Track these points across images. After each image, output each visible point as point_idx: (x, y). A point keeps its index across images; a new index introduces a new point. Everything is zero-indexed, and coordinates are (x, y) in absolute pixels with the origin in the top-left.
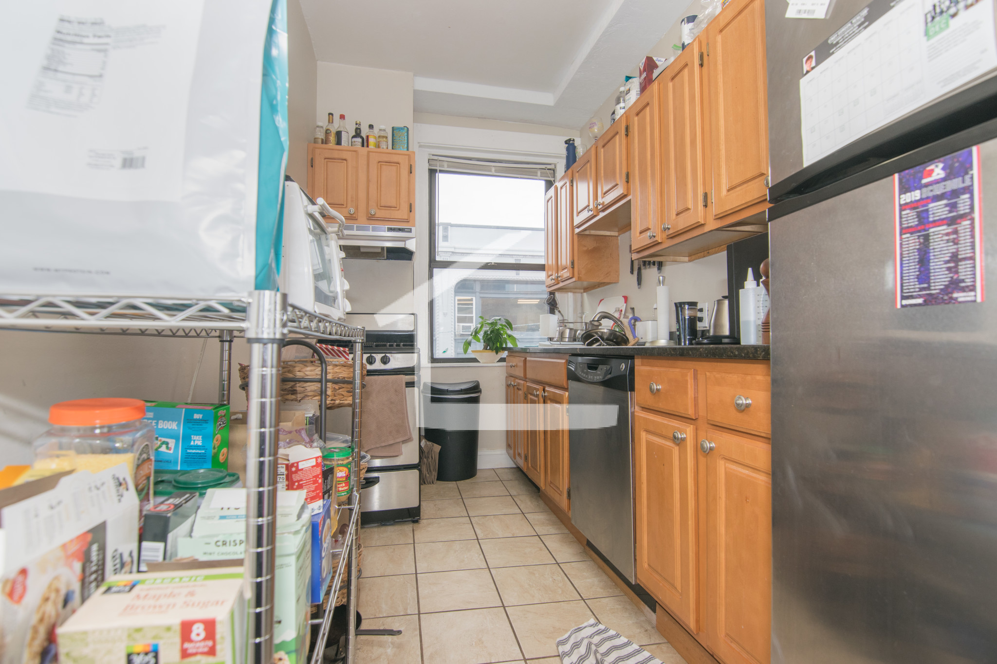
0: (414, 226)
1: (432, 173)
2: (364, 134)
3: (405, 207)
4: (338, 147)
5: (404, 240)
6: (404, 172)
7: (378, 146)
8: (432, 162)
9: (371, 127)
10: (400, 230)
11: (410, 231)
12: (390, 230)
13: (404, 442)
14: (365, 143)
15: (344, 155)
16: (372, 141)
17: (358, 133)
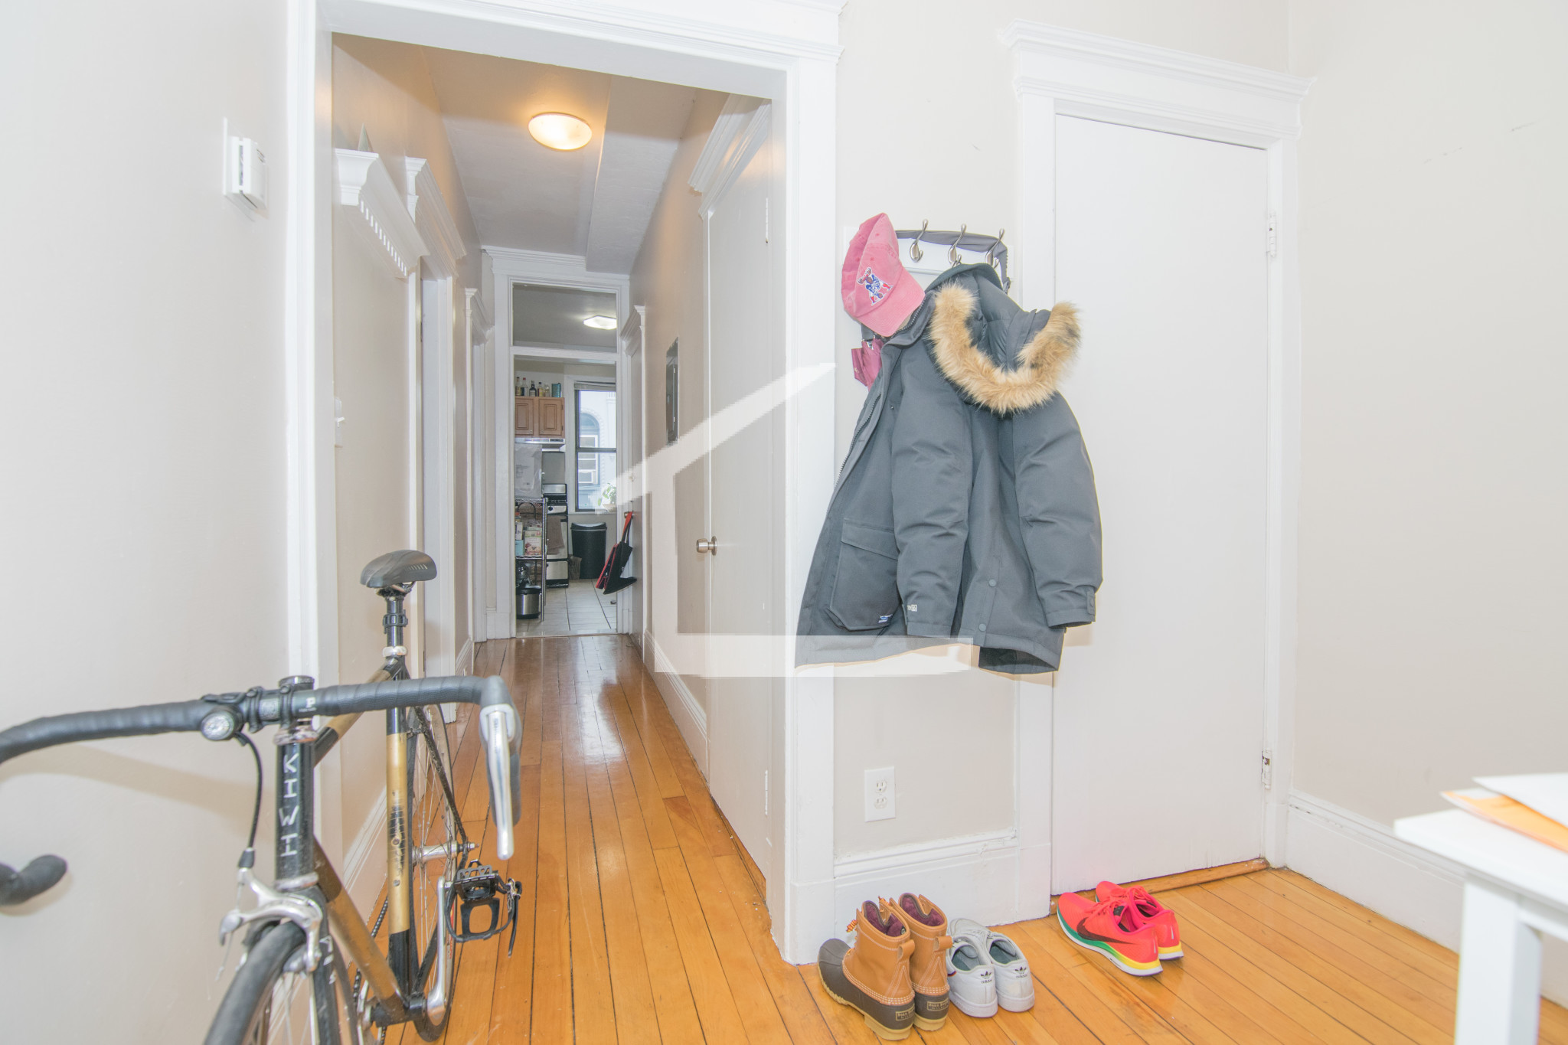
0: (564, 437)
1: (577, 393)
2: (536, 387)
3: (559, 429)
4: (523, 397)
5: (558, 446)
6: (559, 410)
7: (544, 395)
8: (576, 386)
9: (540, 383)
10: (557, 440)
11: (562, 441)
12: (552, 440)
13: (560, 547)
14: (537, 394)
15: (527, 402)
16: (541, 391)
17: (533, 388)
